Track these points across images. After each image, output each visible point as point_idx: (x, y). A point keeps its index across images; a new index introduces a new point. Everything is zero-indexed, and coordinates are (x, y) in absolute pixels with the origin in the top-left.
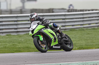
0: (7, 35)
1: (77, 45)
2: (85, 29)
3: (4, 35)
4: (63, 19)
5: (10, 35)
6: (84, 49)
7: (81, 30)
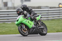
0: (12, 23)
1: (56, 29)
2: (61, 19)
3: (10, 23)
4: (47, 13)
5: (14, 23)
6: (60, 32)
7: (58, 20)
